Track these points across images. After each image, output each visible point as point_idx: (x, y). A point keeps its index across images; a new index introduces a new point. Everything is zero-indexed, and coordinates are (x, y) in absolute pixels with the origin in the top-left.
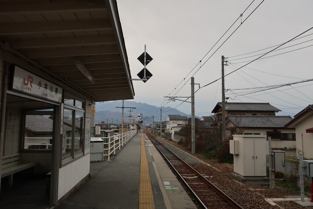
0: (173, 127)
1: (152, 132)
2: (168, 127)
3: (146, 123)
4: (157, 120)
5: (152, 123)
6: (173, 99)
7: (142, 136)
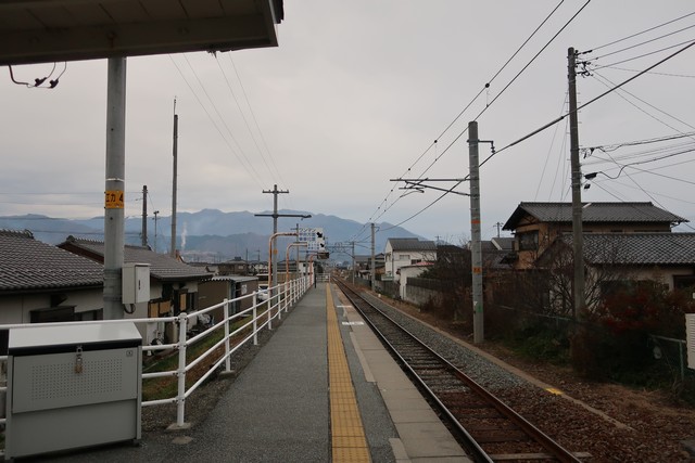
0: (400, 269)
1: (349, 280)
2: (388, 267)
3: (336, 260)
4: (364, 251)
5: (350, 259)
6: (417, 185)
7: (329, 291)
